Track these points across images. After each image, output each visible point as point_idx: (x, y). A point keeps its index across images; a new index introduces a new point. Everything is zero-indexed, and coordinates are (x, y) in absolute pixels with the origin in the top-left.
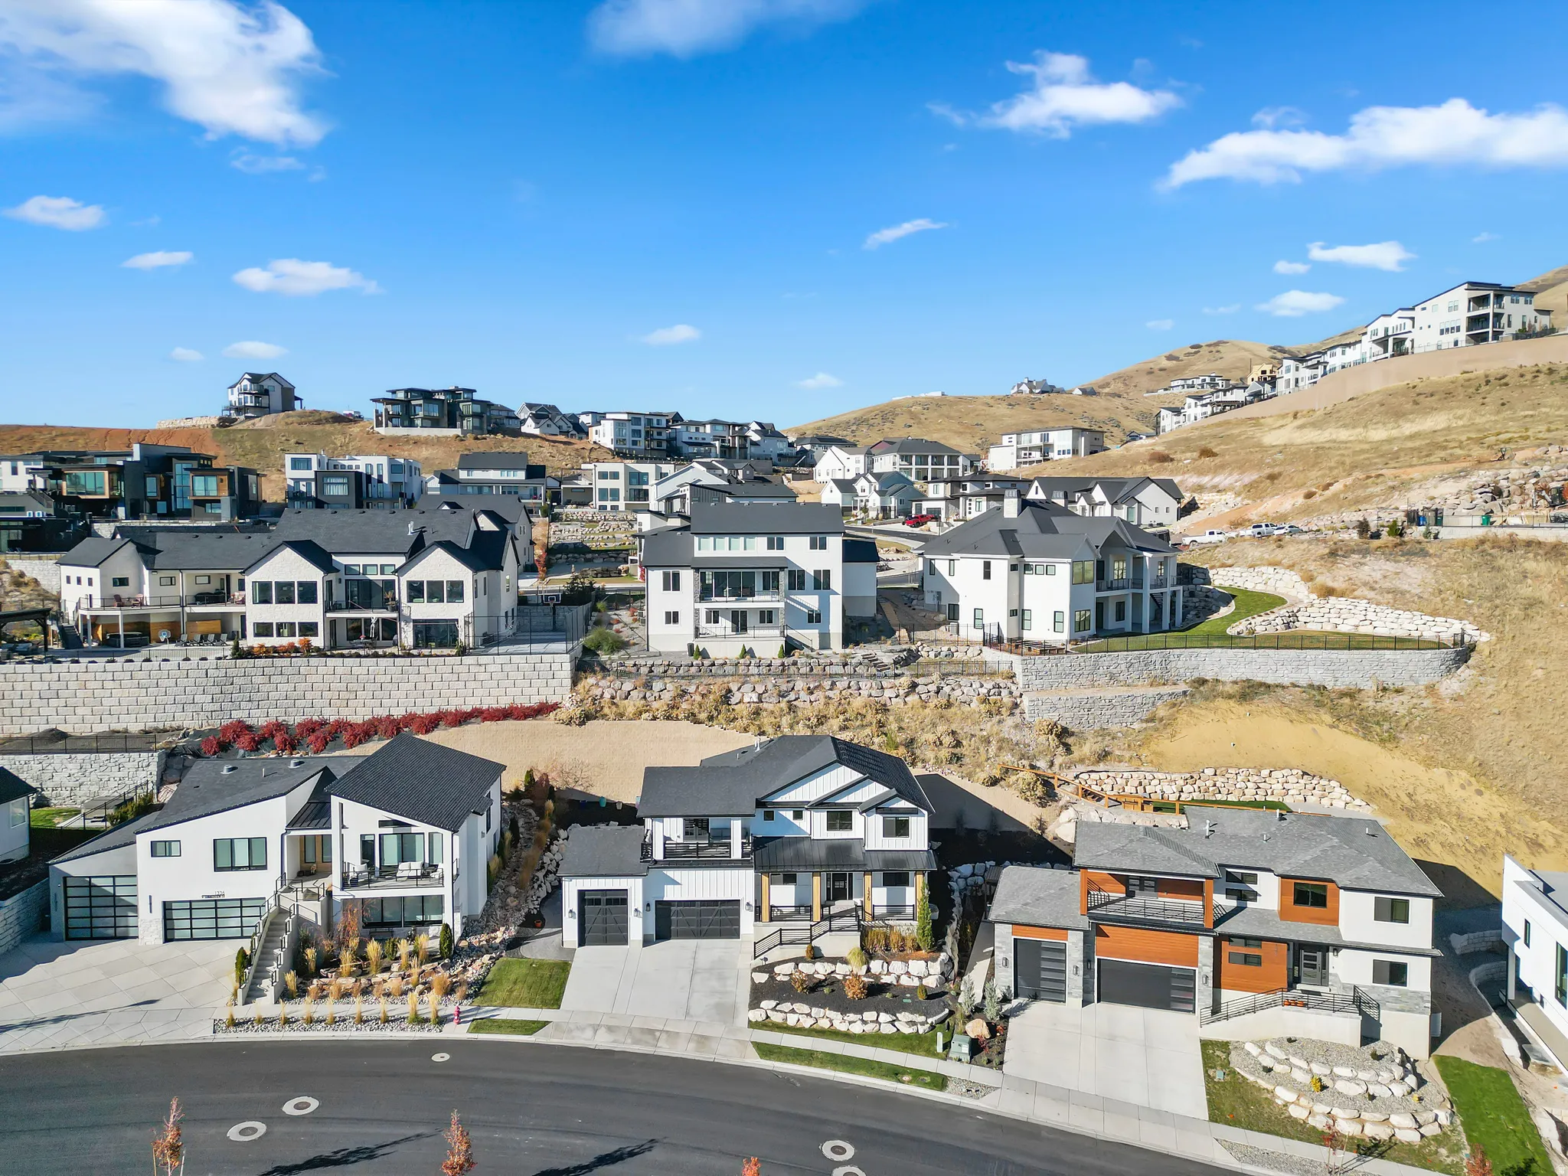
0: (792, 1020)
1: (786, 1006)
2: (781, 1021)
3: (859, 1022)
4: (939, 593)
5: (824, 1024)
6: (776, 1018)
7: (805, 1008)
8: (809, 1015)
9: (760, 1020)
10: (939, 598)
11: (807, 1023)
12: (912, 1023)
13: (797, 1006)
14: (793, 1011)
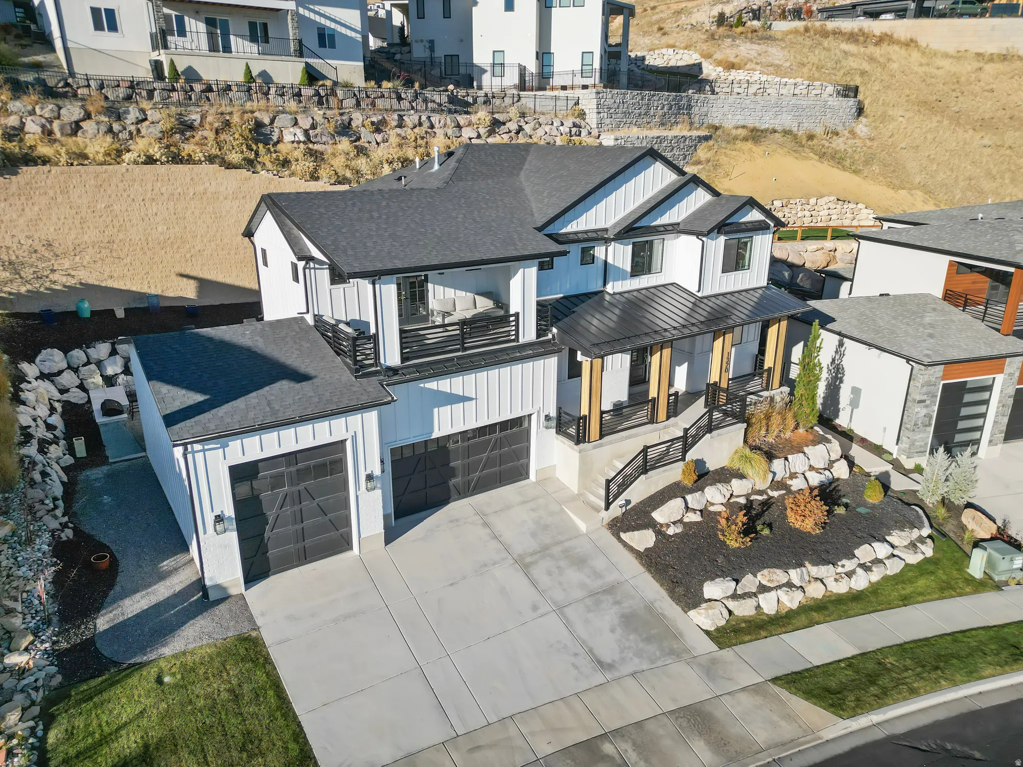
0: (769, 604)
1: (749, 582)
2: (752, 612)
3: (860, 571)
4: (432, 42)
5: (816, 591)
6: (744, 609)
7: (778, 576)
8: (789, 585)
9: (723, 623)
10: (432, 49)
11: (791, 601)
12: (913, 546)
13: (765, 577)
14: (763, 589)
